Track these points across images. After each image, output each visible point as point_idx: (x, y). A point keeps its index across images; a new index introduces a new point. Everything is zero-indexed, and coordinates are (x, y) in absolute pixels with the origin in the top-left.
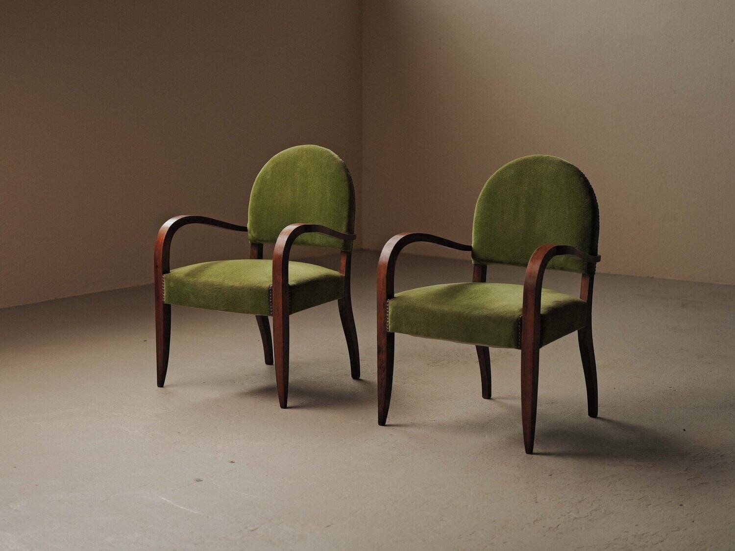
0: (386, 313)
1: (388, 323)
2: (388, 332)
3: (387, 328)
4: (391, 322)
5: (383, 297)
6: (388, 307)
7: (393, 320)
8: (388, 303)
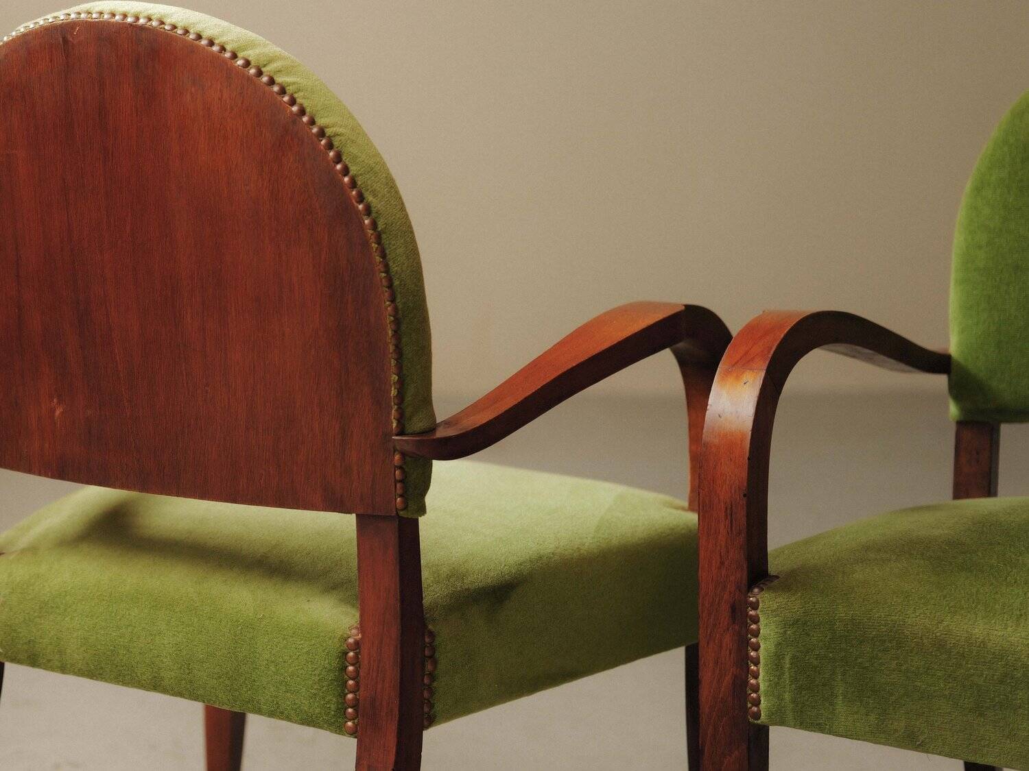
1: (756, 689)
2: (755, 725)
3: (749, 705)
4: (775, 685)
5: (732, 578)
6: (756, 620)
7: (787, 675)
8: (755, 606)
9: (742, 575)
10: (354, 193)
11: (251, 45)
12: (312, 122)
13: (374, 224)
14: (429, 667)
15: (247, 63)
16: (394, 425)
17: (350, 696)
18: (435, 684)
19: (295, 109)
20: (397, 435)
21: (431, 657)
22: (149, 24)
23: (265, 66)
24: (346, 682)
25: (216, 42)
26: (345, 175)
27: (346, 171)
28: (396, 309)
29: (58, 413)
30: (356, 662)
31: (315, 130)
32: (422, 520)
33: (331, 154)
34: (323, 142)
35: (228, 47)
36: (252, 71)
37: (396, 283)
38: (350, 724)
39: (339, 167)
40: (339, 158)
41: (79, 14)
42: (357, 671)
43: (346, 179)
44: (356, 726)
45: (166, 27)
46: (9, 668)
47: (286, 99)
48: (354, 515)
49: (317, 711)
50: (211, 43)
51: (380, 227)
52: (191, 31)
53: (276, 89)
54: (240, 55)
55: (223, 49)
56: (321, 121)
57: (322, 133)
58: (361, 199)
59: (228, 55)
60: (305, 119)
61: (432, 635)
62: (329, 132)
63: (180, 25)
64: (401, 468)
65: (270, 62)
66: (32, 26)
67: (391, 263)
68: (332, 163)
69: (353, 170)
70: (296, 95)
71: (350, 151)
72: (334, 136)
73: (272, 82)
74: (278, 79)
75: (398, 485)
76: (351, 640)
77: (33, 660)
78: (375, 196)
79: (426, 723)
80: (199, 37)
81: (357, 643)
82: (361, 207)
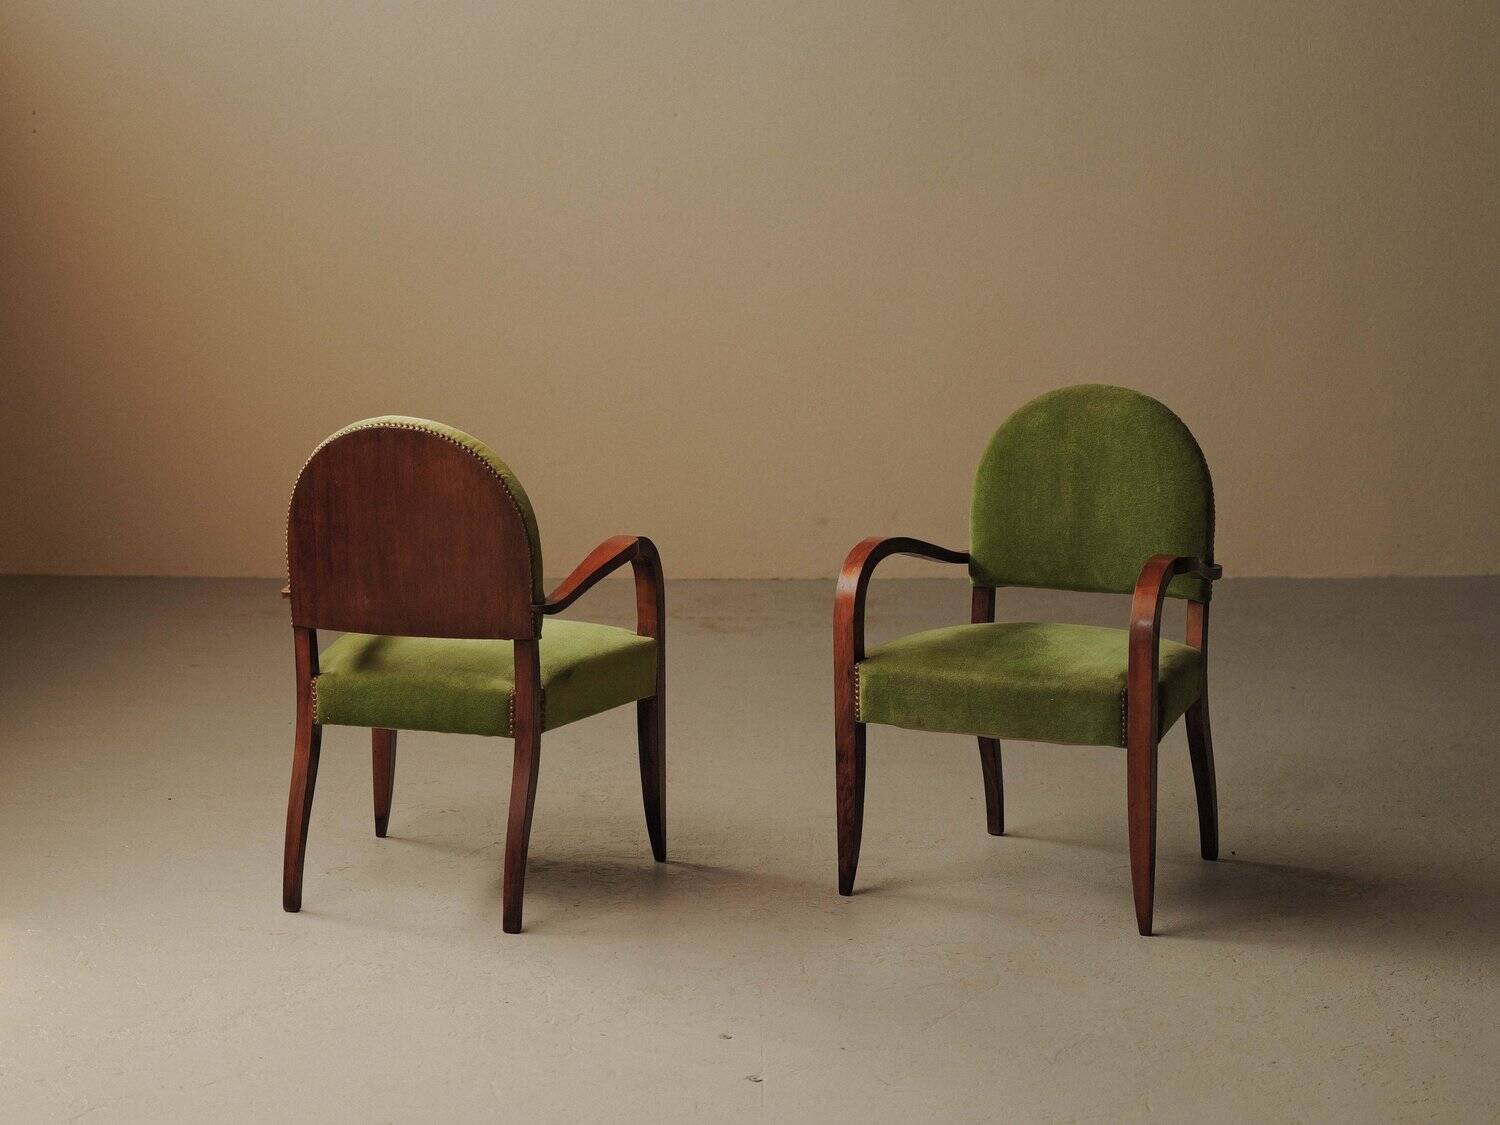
0: (853, 687)
1: (858, 707)
2: (860, 724)
3: (857, 715)
4: (865, 705)
5: (849, 659)
6: (858, 676)
7: (870, 699)
8: (859, 670)
9: (852, 657)
10: (514, 503)
12: (495, 473)
13: (522, 516)
16: (530, 600)
17: (511, 720)
19: (487, 467)
20: (533, 605)
22: (419, 431)
23: (473, 448)
24: (510, 714)
27: (510, 493)
28: (531, 552)
30: (514, 705)
34: (500, 481)
36: (468, 451)
38: (511, 732)
41: (385, 424)
42: (514, 709)
44: (514, 733)
45: (428, 432)
47: (483, 463)
48: (512, 641)
49: (496, 728)
50: (449, 439)
51: (525, 516)
52: (440, 433)
55: (455, 441)
56: (499, 472)
57: (499, 478)
59: (457, 444)
62: (502, 476)
64: (532, 619)
65: (475, 446)
68: (504, 490)
69: (513, 492)
70: (487, 461)
71: (511, 484)
72: (504, 478)
75: (532, 626)
76: (511, 695)
78: (522, 503)
81: (514, 697)
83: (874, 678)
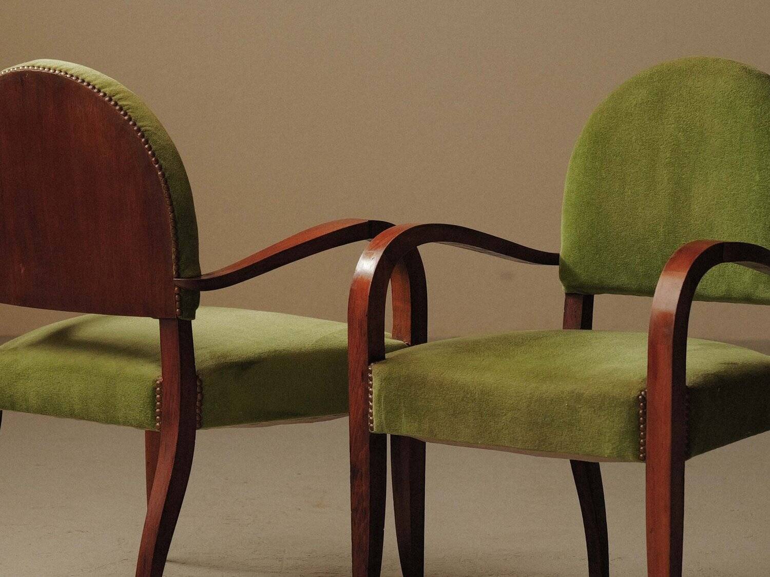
0: (367, 391)
1: (371, 415)
2: (372, 433)
3: (369, 424)
4: (378, 411)
5: (362, 359)
6: (371, 379)
7: (382, 406)
8: (371, 372)
9: (365, 357)
10: (153, 159)
11: (110, 85)
12: (135, 124)
13: (163, 175)
14: (199, 397)
15: (105, 95)
16: (174, 273)
17: (158, 410)
18: (203, 407)
19: (126, 118)
20: (176, 278)
21: (201, 393)
22: (60, 74)
23: (114, 96)
24: (156, 403)
25: (91, 84)
26: (149, 151)
27: (150, 148)
28: (174, 216)
29: (22, 271)
30: (160, 393)
31: (135, 128)
32: (193, 322)
33: (143, 140)
34: (139, 134)
35: (97, 87)
36: (107, 99)
37: (174, 203)
38: (158, 424)
39: (146, 146)
40: (147, 142)
41: (29, 67)
42: (161, 397)
43: (150, 153)
44: (160, 425)
45: (68, 76)
46: (5, 413)
47: (122, 113)
48: (158, 319)
49: (143, 419)
50: (89, 84)
51: (167, 175)
52: (80, 78)
53: (117, 108)
54: (102, 90)
55: (94, 87)
56: (139, 124)
57: (139, 130)
58: (157, 162)
59: (96, 90)
60: (131, 123)
61: (201, 381)
62: (143, 129)
63: (75, 75)
64: (178, 294)
65: (117, 94)
66: (7, 71)
67: (172, 194)
68: (143, 144)
69: (154, 147)
70: (128, 111)
71: (153, 138)
72: (145, 131)
73: (116, 104)
74: (120, 103)
75: (177, 303)
76: (158, 382)
77: (13, 407)
78: (164, 160)
79: (197, 426)
80: (83, 81)
81: (161, 383)
82: (157, 166)
83: (387, 380)
